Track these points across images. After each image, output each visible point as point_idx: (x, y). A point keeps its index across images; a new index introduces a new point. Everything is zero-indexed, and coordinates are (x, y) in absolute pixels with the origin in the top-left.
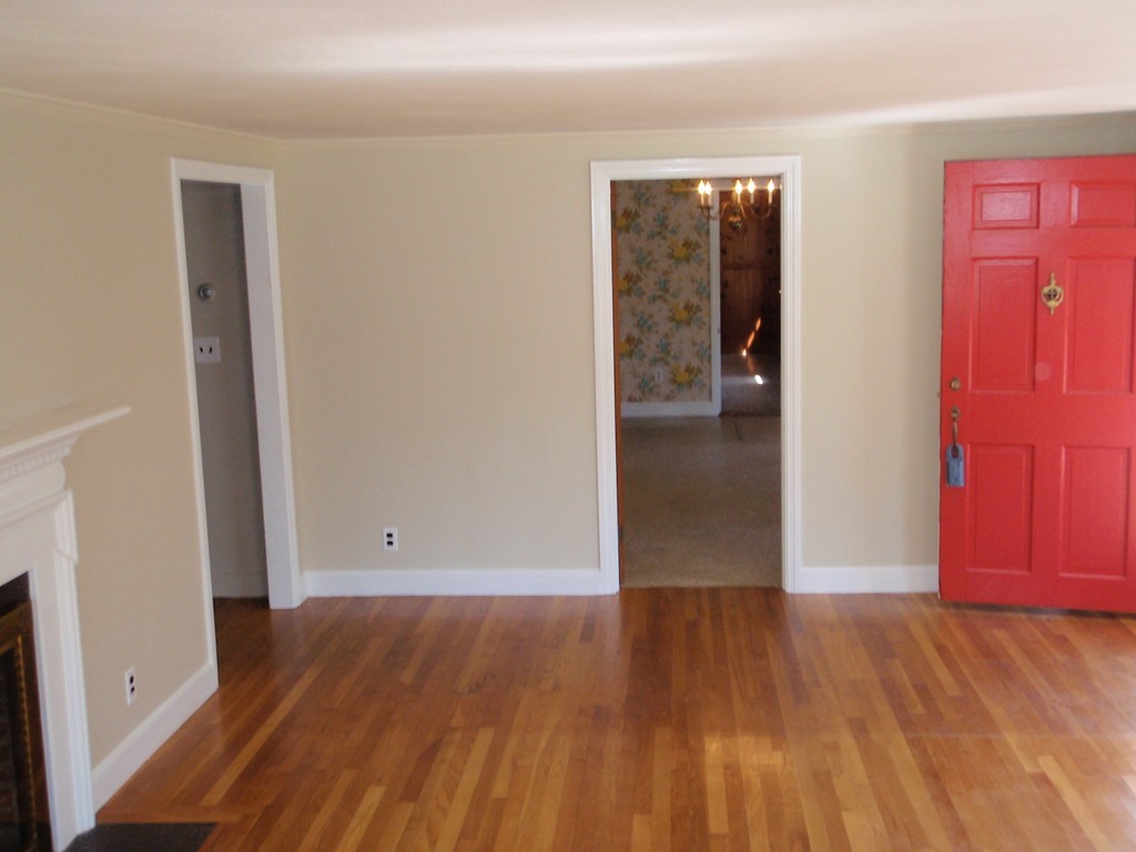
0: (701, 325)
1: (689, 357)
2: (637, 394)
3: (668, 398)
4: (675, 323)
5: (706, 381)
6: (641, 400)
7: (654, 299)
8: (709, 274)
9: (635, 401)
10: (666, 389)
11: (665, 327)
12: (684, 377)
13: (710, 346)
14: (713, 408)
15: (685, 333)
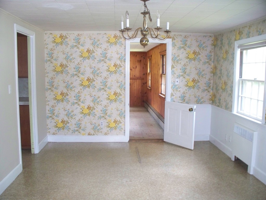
0: (121, 101)
1: (115, 116)
2: (92, 132)
3: (106, 134)
4: (109, 101)
5: (123, 127)
6: (94, 135)
7: (100, 90)
8: (125, 79)
9: (91, 135)
10: (105, 130)
11: (105, 102)
12: (113, 125)
13: (125, 111)
14: (126, 139)
15: (114, 106)
